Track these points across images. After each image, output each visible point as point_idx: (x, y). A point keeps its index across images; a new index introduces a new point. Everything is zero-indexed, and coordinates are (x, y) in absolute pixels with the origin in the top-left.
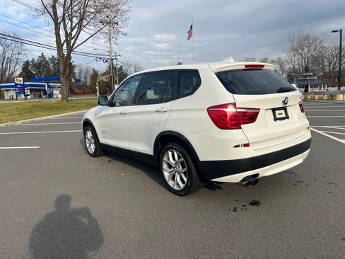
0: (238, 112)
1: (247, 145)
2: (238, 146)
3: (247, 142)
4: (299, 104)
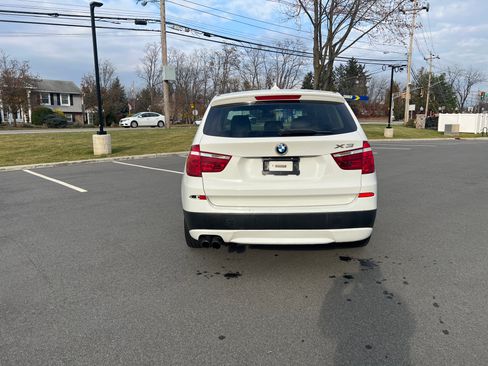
0: (202, 157)
1: (203, 197)
2: (194, 197)
3: (203, 194)
4: (332, 155)
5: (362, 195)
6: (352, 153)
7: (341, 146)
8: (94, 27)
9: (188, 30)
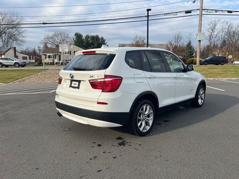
4: (89, 80)
5: (99, 103)
6: (99, 81)
7: (92, 77)
8: (148, 20)
9: (216, 11)
